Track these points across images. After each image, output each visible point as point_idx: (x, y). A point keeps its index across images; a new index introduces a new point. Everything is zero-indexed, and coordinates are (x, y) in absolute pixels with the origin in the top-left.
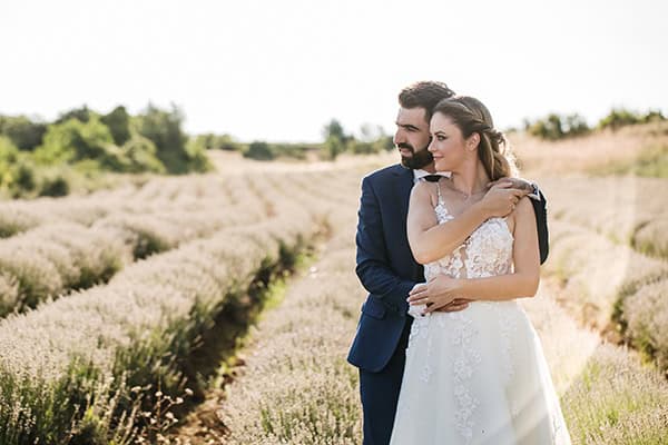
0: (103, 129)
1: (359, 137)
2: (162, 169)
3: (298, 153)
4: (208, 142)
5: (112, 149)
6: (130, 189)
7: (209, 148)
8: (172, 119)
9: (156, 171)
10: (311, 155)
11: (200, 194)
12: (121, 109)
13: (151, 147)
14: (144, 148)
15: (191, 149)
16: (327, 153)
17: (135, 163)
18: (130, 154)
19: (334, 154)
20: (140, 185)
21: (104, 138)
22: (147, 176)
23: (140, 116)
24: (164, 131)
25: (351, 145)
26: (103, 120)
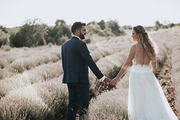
0: (98, 26)
1: (164, 24)
2: (114, 35)
3: (148, 29)
4: (125, 27)
5: (101, 31)
6: (106, 41)
7: (125, 29)
8: (116, 22)
9: (112, 36)
10: (151, 29)
11: (123, 41)
12: (103, 21)
13: (111, 30)
14: (109, 30)
15: (121, 29)
16: (156, 29)
17: (107, 34)
18: (105, 32)
19: (157, 29)
20: (108, 39)
21: (99, 29)
22: (110, 37)
23: (108, 22)
24: (114, 25)
25: (161, 26)
26: (98, 24)
